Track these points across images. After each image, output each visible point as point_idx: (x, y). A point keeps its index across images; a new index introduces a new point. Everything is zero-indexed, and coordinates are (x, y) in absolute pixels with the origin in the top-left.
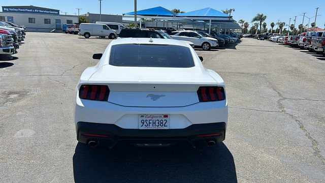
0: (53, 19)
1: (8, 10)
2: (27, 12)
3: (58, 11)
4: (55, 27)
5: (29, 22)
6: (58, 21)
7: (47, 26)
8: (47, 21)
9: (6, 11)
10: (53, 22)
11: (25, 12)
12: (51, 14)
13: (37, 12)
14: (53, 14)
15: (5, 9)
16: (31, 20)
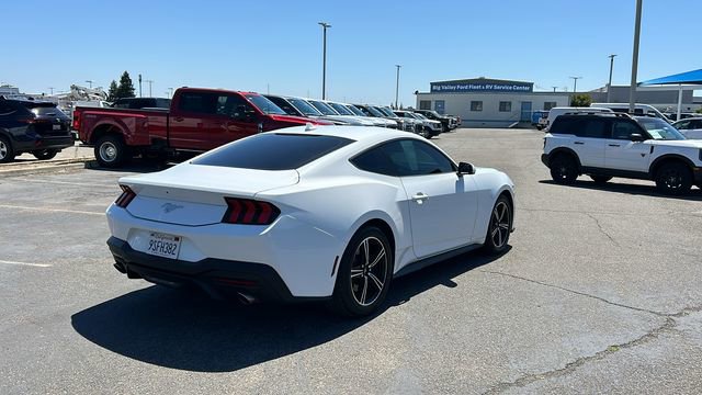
0: (516, 101)
1: (439, 88)
2: (472, 90)
3: (531, 85)
4: (518, 117)
5: (472, 110)
6: (526, 105)
7: (504, 115)
8: (504, 106)
9: (436, 90)
10: (516, 107)
11: (469, 90)
12: (516, 91)
13: (489, 90)
14: (519, 91)
15: (434, 88)
16: (475, 105)
